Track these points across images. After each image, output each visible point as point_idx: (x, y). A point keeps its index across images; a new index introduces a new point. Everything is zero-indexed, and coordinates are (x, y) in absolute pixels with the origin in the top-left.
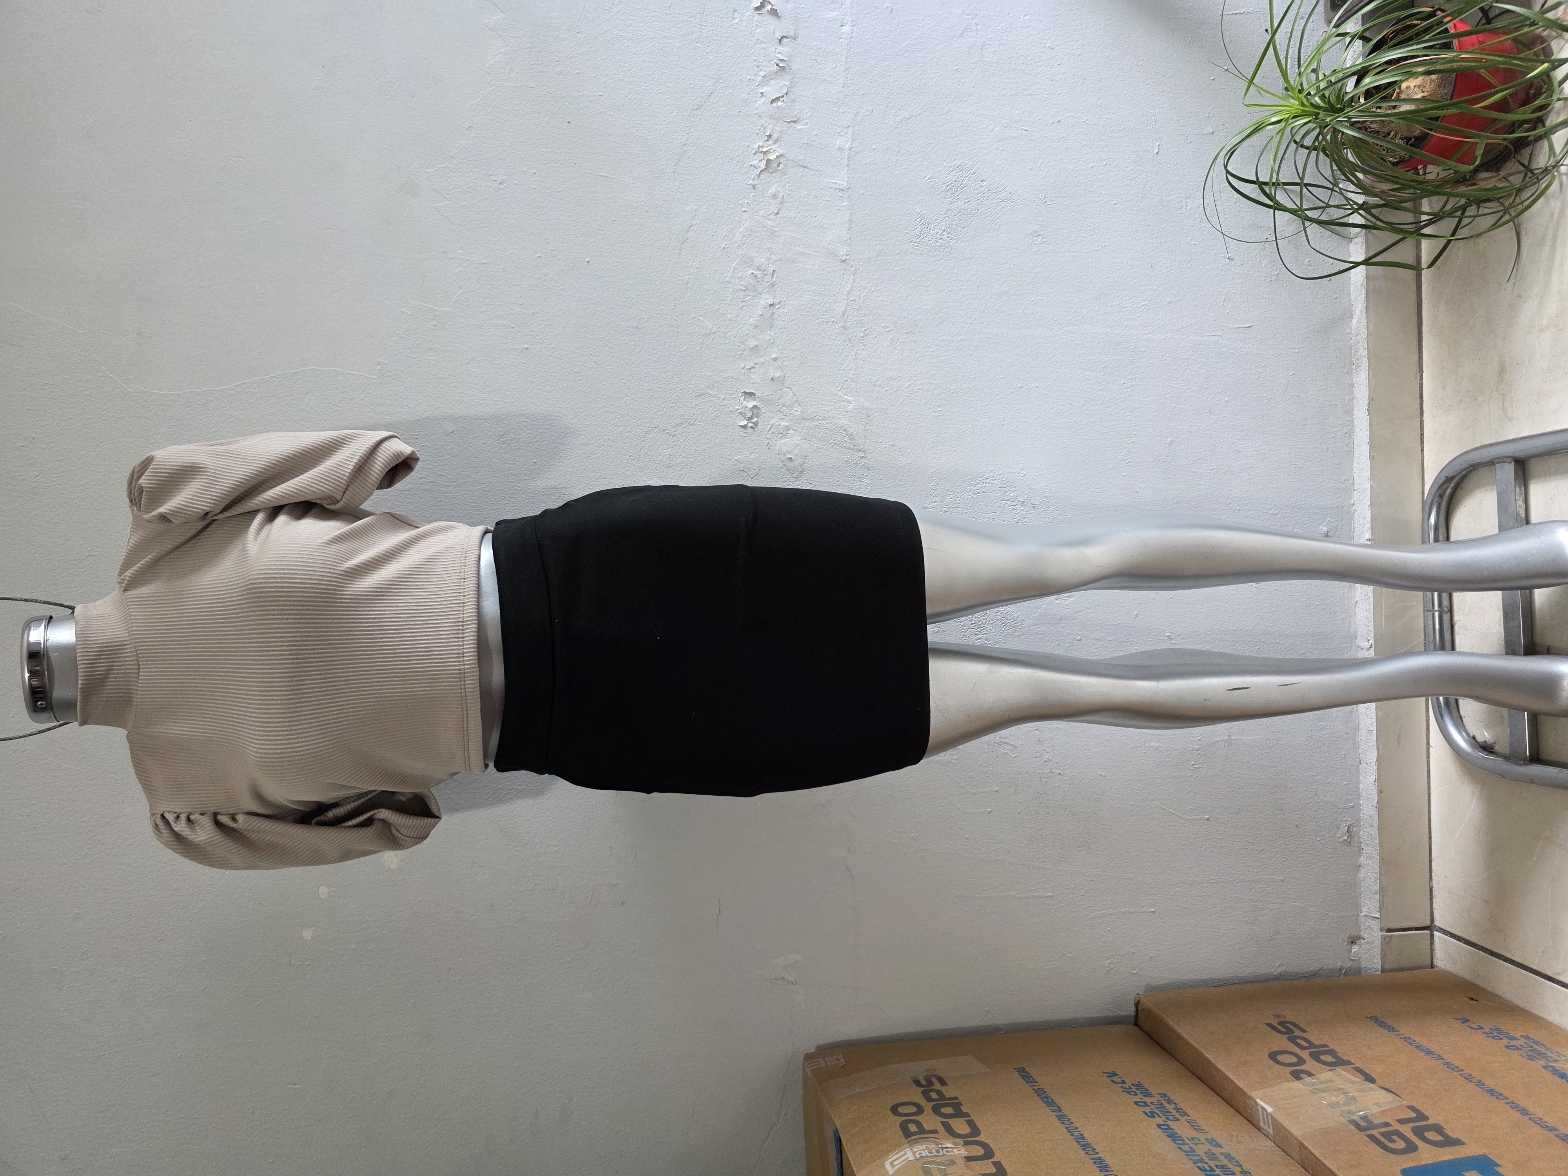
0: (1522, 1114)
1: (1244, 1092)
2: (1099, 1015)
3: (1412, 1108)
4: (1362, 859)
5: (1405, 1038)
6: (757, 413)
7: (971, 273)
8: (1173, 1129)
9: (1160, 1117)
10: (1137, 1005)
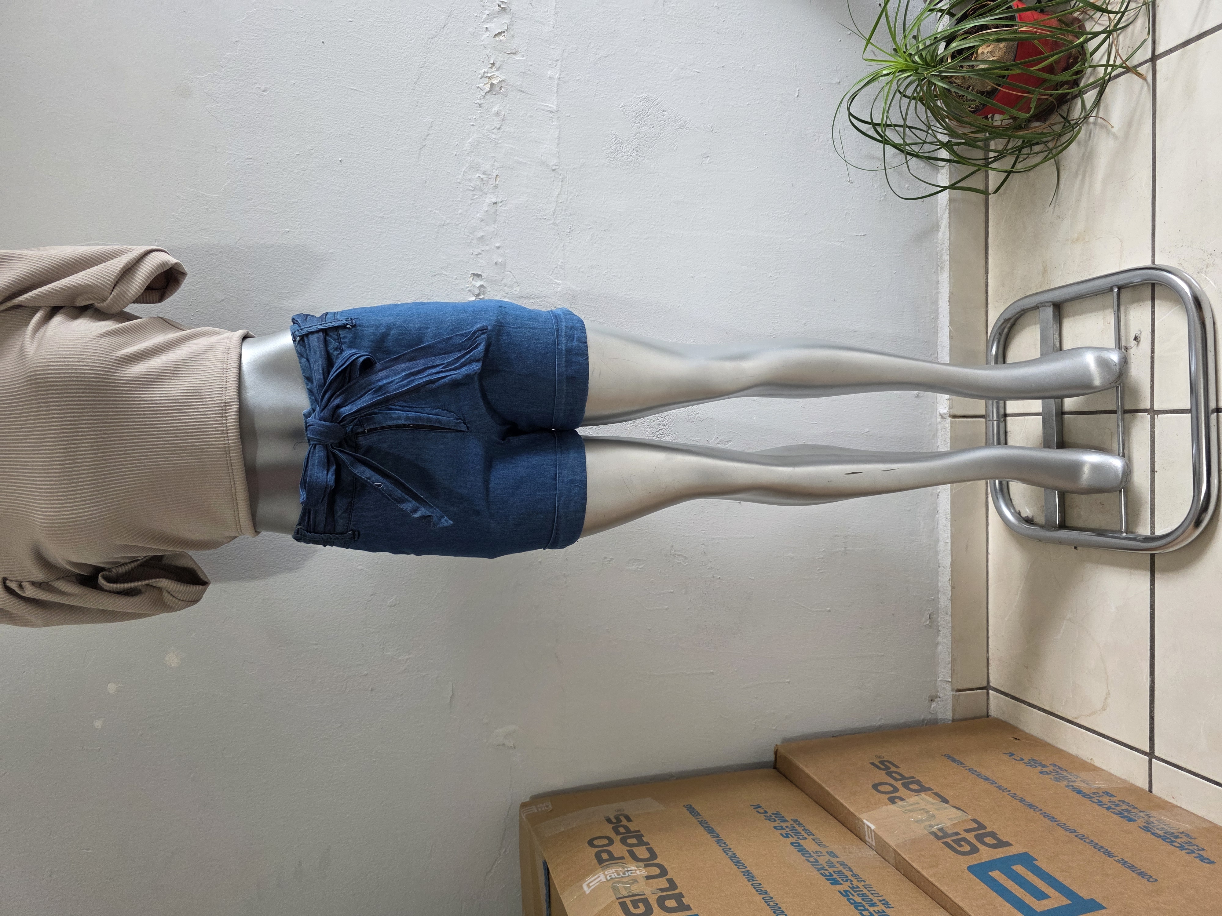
0: (1052, 821)
1: (855, 816)
2: (748, 762)
3: (974, 820)
4: (940, 639)
5: (969, 769)
6: (484, 291)
7: (655, 184)
8: (802, 846)
9: (793, 837)
10: (776, 753)
